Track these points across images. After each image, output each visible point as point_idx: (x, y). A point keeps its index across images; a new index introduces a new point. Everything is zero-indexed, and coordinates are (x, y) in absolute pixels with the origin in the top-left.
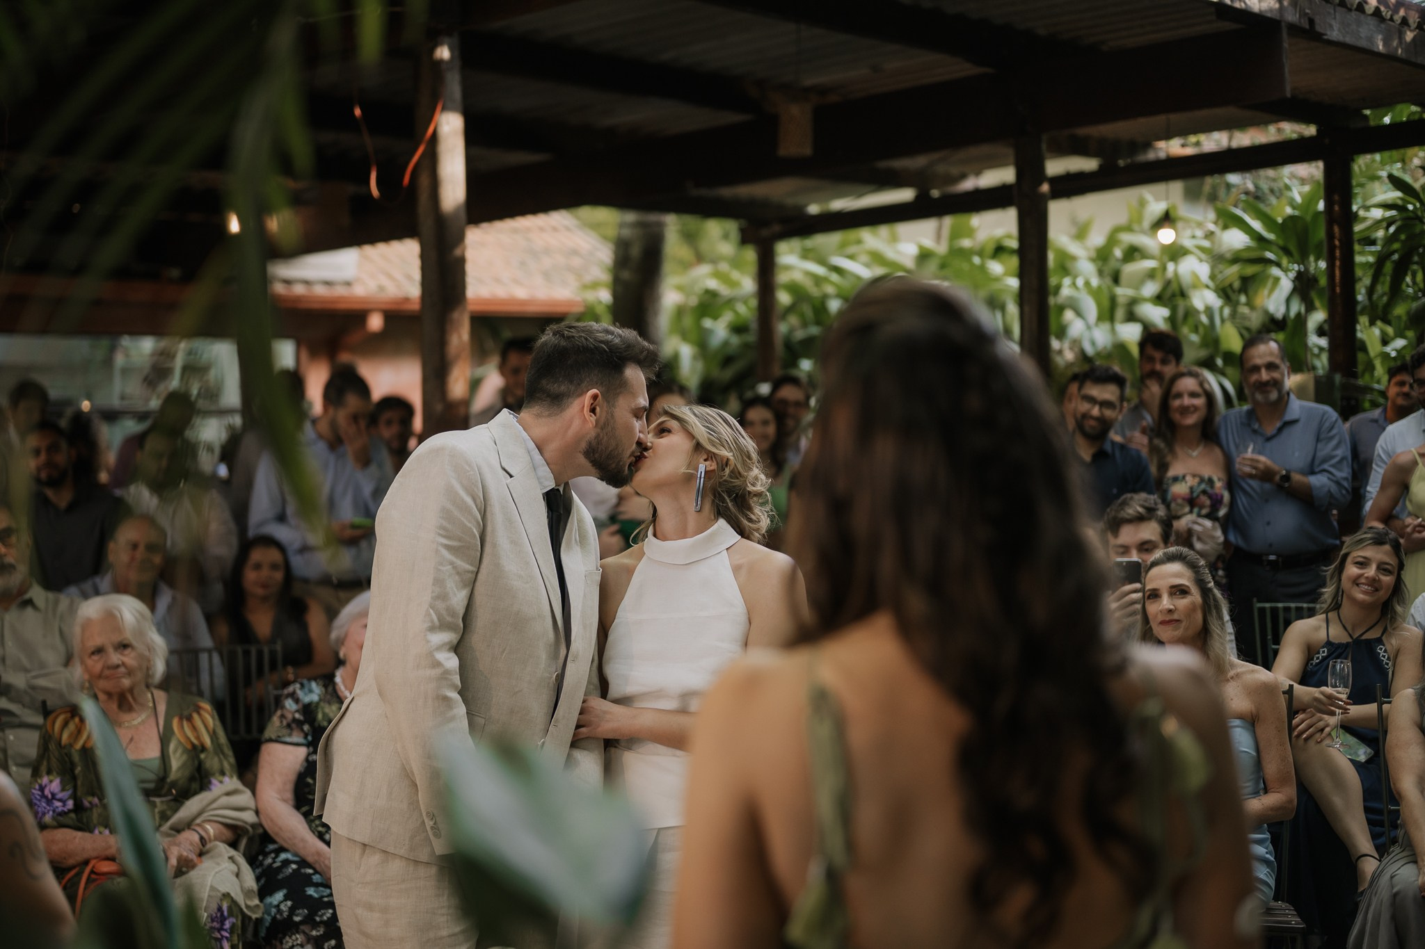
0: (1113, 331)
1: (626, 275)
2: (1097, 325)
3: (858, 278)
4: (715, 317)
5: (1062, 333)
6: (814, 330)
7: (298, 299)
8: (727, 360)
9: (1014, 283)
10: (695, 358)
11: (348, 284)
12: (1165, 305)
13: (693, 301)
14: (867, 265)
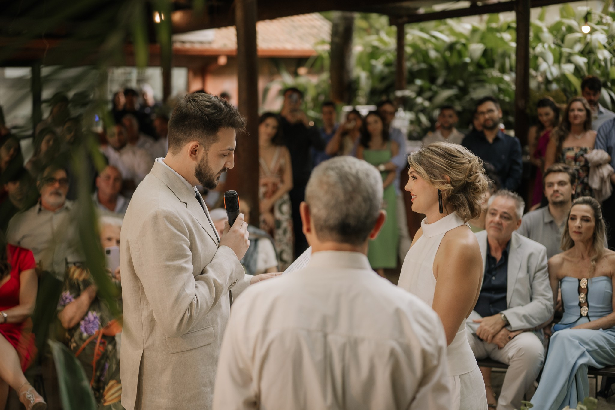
0: (560, 68)
1: (337, 40)
2: (553, 65)
3: (443, 41)
4: (376, 59)
5: (536, 68)
6: (423, 66)
7: (187, 51)
8: (382, 78)
9: (514, 45)
10: (368, 78)
11: (210, 43)
12: (585, 56)
13: (369, 50)
14: (447, 35)
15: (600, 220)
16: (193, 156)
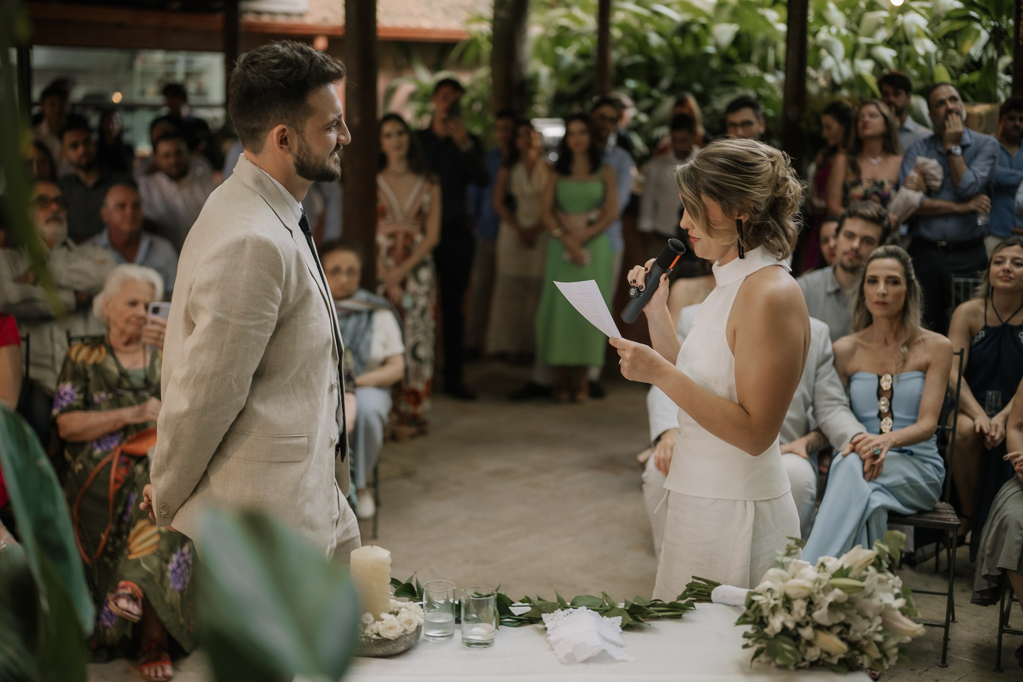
0: (853, 65)
1: (503, 14)
2: (843, 61)
3: (671, 20)
4: (566, 46)
5: (817, 65)
6: (638, 59)
7: (265, 26)
8: (573, 76)
9: (782, 28)
10: (552, 76)
11: (301, 15)
12: (893, 47)
13: (552, 33)
14: (678, 12)
15: (912, 281)
16: (284, 146)
